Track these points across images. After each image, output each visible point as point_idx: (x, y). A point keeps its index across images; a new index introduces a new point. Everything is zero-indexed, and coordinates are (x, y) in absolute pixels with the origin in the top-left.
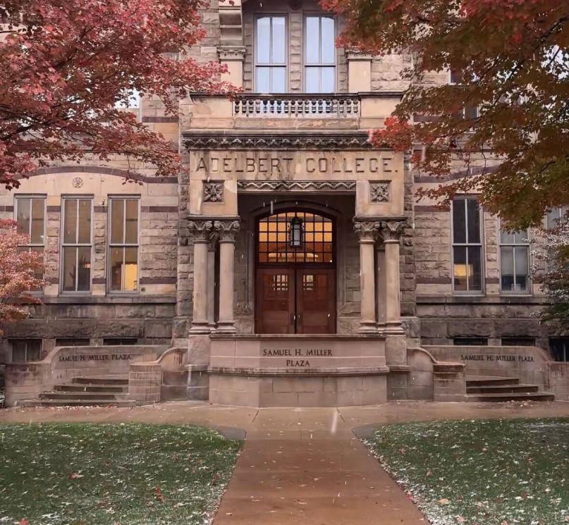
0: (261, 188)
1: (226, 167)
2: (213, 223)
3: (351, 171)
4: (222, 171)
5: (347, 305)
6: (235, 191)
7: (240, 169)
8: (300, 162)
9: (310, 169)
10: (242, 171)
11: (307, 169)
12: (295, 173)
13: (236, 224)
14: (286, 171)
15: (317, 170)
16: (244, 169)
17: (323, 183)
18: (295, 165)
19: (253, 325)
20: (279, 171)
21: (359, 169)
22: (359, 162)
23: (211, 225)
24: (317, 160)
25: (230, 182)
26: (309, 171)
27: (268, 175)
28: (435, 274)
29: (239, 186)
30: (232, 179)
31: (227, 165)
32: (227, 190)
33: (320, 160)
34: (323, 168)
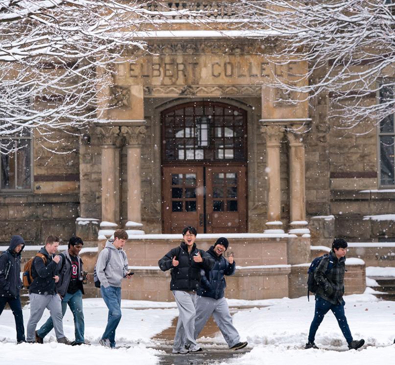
0: (167, 93)
1: (132, 72)
2: (120, 129)
3: (257, 75)
4: (128, 75)
5: (258, 206)
6: (142, 96)
7: (146, 74)
8: (205, 66)
9: (216, 74)
10: (148, 76)
11: (213, 73)
12: (201, 77)
13: (142, 129)
14: (191, 75)
15: (223, 74)
16: (150, 74)
17: (228, 87)
18: (201, 70)
19: (161, 226)
20: (185, 76)
21: (264, 73)
22: (264, 66)
23: (119, 131)
24: (222, 65)
25: (136, 87)
26: (214, 76)
27: (174, 79)
28: (360, 168)
29: (145, 91)
30: (138, 84)
31: (133, 70)
32: (134, 95)
33: (225, 64)
34: (229, 73)
